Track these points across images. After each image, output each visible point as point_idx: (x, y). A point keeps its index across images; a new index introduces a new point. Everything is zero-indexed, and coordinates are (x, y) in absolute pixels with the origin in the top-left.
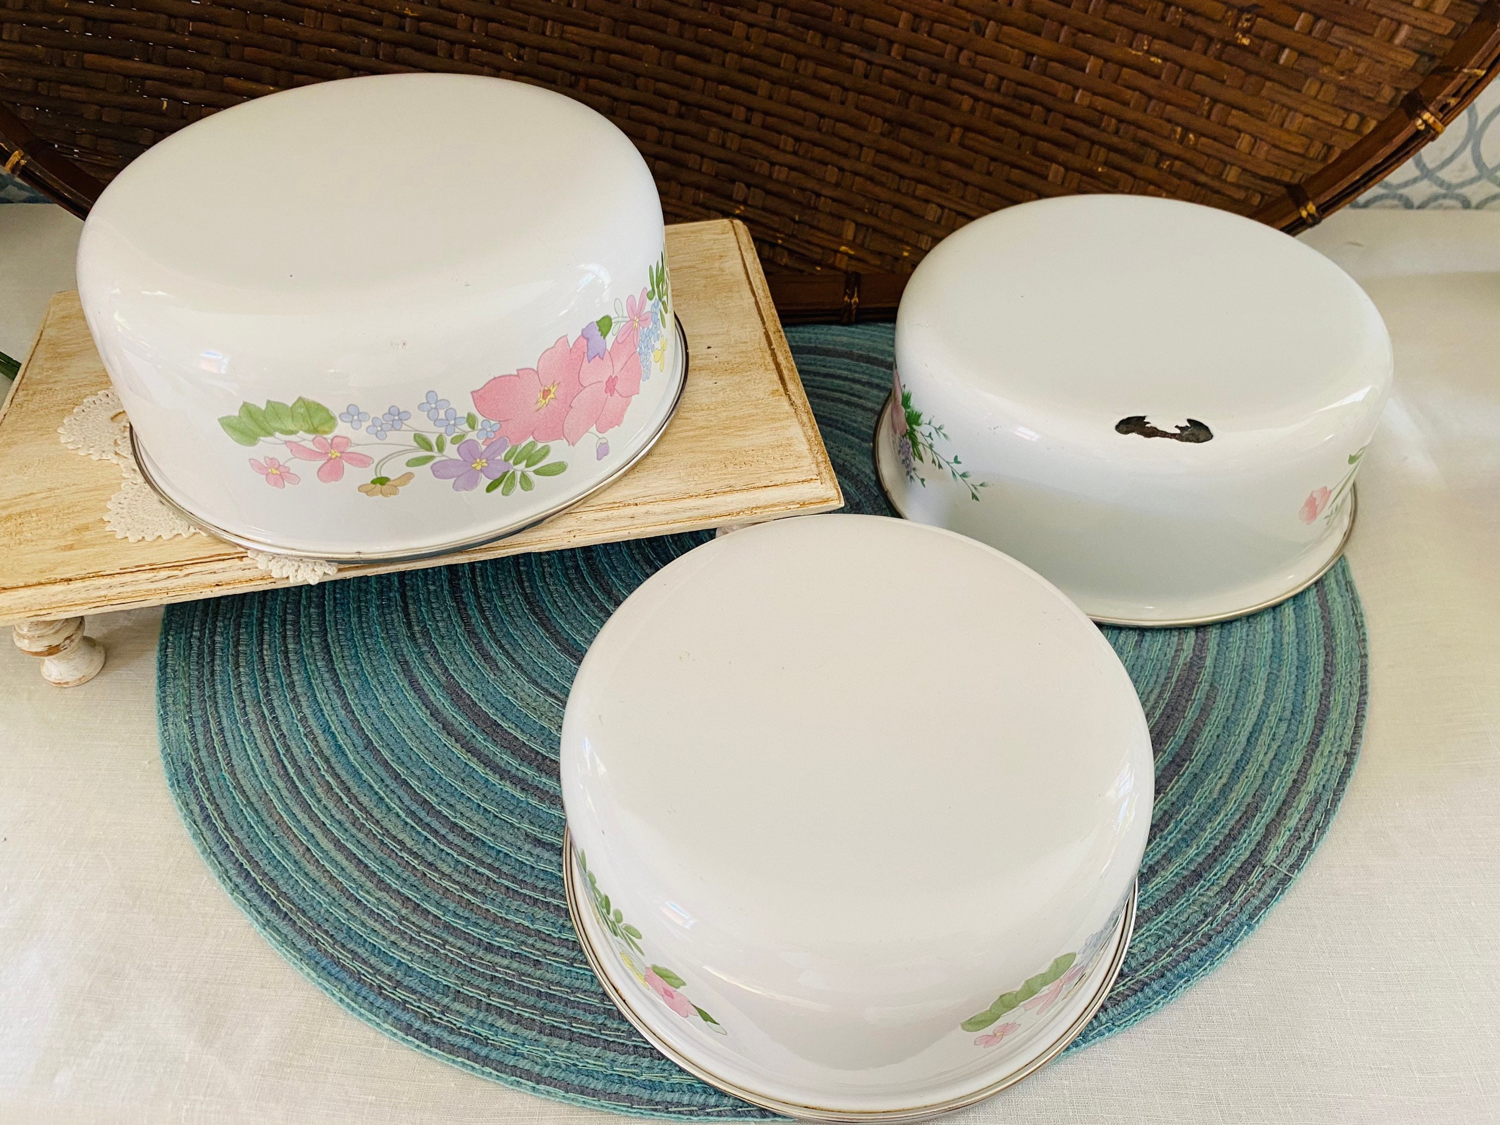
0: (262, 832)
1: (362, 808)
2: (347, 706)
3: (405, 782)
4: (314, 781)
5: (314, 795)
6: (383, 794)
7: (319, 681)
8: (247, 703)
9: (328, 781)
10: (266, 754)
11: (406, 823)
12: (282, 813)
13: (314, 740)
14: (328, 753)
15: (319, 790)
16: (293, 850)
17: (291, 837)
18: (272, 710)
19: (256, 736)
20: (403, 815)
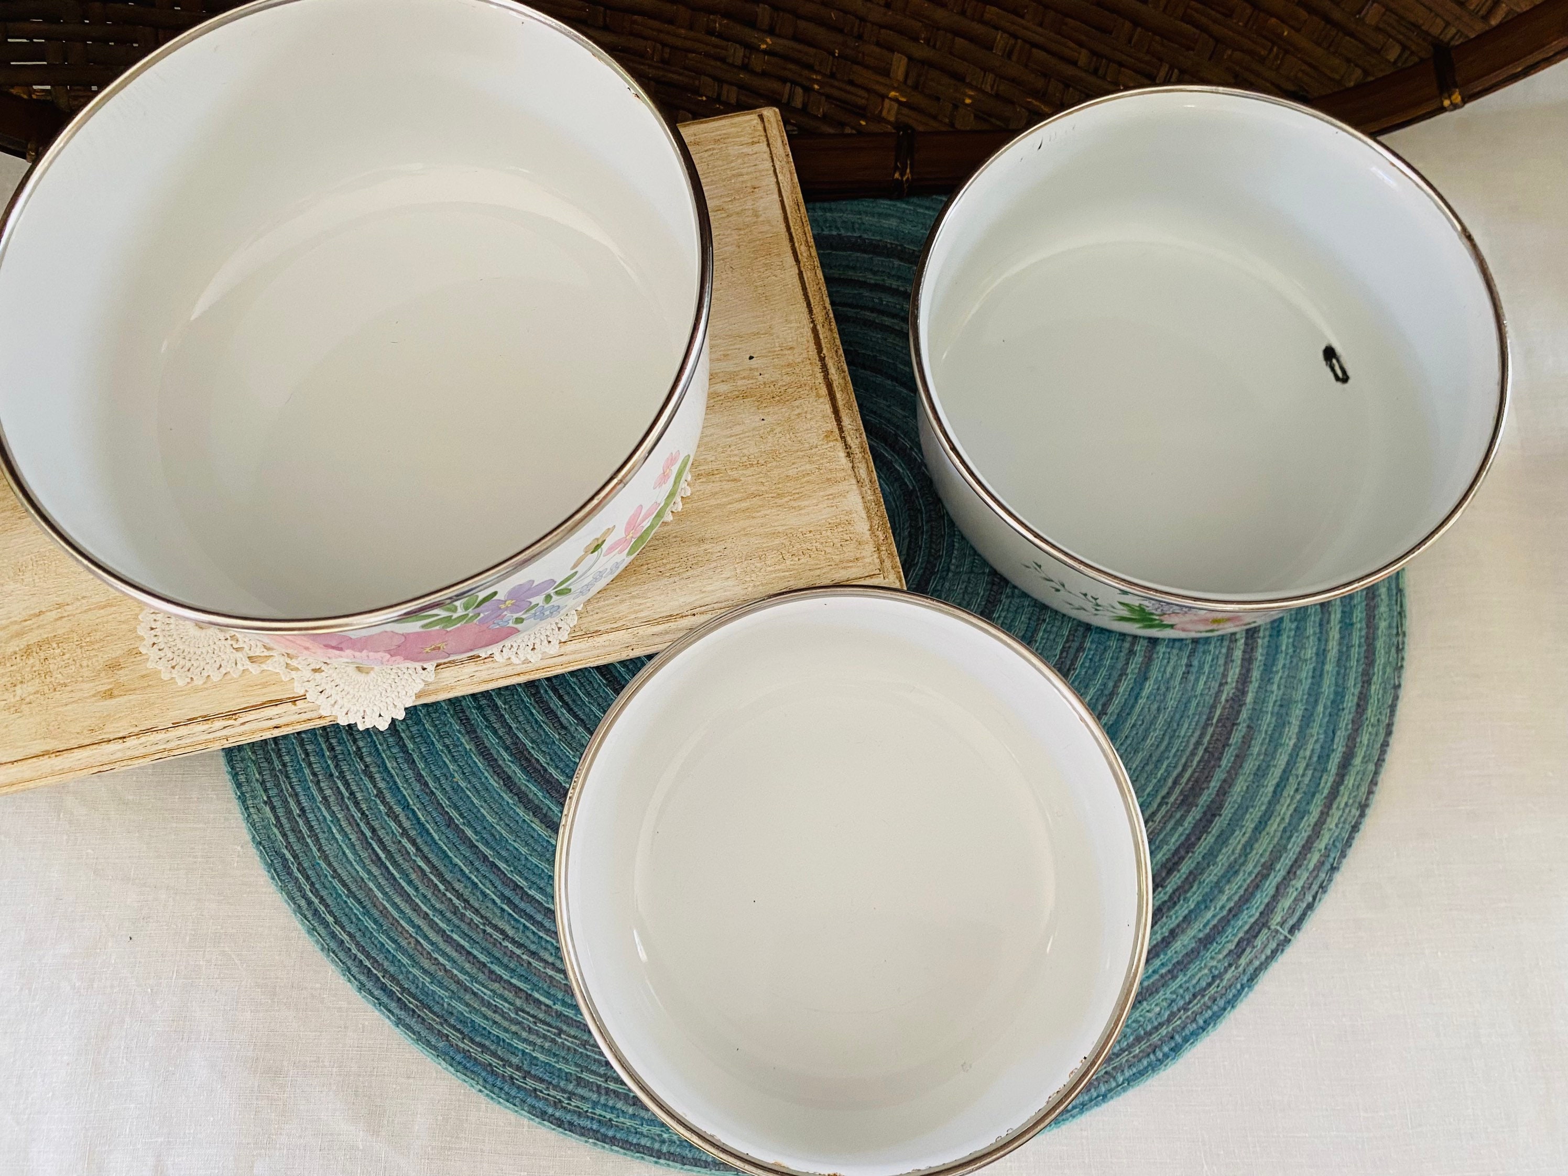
0: (371, 925)
1: (459, 896)
2: (419, 777)
3: (493, 865)
4: (405, 866)
5: (410, 882)
6: (476, 880)
7: (385, 747)
8: (320, 777)
9: (419, 867)
10: (353, 837)
11: (503, 910)
12: (385, 903)
13: (396, 818)
14: (413, 833)
15: (413, 876)
16: (404, 943)
17: (400, 929)
18: (347, 785)
19: (339, 816)
20: (498, 901)
